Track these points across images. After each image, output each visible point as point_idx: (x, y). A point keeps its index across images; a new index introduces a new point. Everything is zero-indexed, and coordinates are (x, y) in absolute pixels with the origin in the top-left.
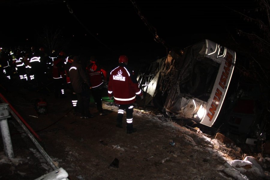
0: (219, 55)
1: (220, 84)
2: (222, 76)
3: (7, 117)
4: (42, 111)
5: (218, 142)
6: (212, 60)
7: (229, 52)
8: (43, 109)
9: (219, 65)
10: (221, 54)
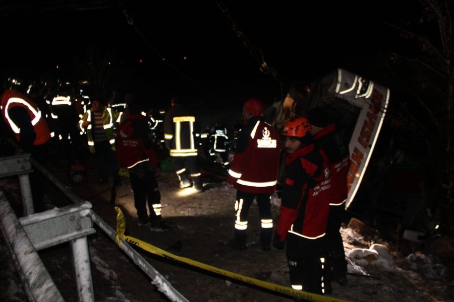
0: (359, 95)
1: (360, 140)
2: (363, 129)
3: (29, 172)
4: (78, 178)
5: (353, 232)
6: (346, 102)
7: (378, 89)
8: (79, 176)
9: (358, 110)
10: (363, 92)
